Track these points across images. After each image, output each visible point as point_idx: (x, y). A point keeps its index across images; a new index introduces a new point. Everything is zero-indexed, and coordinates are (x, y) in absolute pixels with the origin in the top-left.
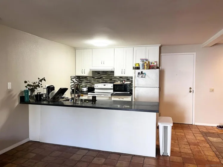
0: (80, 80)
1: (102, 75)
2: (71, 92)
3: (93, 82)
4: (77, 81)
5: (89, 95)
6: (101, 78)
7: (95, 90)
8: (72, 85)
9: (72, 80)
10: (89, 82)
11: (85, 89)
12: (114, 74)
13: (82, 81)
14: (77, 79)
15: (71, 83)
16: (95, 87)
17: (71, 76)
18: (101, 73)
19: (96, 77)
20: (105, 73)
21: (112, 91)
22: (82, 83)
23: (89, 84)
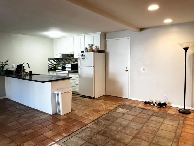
0: (59, 61)
1: (71, 58)
2: (48, 69)
3: (66, 62)
4: (55, 62)
5: (57, 72)
6: (70, 60)
7: (66, 68)
8: (49, 65)
9: (50, 61)
10: (64, 62)
11: (60, 68)
12: (73, 57)
13: (60, 62)
14: (55, 61)
15: (48, 63)
16: (66, 67)
17: (48, 59)
18: (70, 56)
19: (68, 59)
20: (72, 56)
21: (70, 69)
22: (60, 63)
23: (64, 64)
